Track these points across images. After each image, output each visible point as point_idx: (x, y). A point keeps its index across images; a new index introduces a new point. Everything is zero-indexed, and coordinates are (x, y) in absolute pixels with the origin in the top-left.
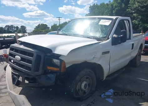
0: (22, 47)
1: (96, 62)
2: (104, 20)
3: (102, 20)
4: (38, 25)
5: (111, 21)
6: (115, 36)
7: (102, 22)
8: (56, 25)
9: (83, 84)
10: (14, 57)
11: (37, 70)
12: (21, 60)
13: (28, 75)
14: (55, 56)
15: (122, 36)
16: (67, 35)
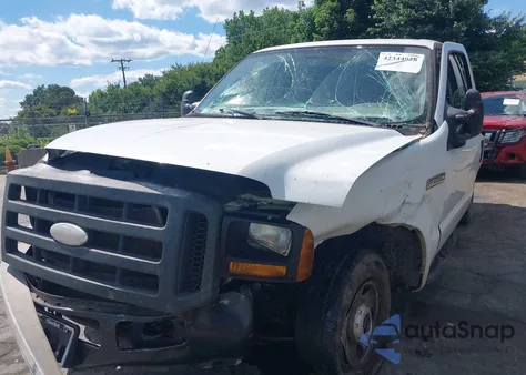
0: (84, 177)
1: (408, 223)
2: (393, 54)
3: (383, 55)
4: (36, 92)
5: (421, 58)
6: (452, 111)
7: (386, 62)
8: (118, 86)
9: (359, 319)
10: (47, 233)
11: (189, 283)
12: (89, 244)
13: (133, 309)
14: (262, 210)
15: (471, 111)
16: (256, 118)
